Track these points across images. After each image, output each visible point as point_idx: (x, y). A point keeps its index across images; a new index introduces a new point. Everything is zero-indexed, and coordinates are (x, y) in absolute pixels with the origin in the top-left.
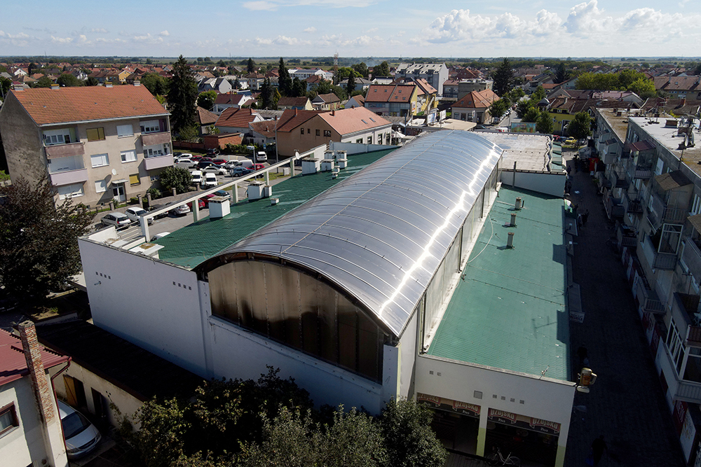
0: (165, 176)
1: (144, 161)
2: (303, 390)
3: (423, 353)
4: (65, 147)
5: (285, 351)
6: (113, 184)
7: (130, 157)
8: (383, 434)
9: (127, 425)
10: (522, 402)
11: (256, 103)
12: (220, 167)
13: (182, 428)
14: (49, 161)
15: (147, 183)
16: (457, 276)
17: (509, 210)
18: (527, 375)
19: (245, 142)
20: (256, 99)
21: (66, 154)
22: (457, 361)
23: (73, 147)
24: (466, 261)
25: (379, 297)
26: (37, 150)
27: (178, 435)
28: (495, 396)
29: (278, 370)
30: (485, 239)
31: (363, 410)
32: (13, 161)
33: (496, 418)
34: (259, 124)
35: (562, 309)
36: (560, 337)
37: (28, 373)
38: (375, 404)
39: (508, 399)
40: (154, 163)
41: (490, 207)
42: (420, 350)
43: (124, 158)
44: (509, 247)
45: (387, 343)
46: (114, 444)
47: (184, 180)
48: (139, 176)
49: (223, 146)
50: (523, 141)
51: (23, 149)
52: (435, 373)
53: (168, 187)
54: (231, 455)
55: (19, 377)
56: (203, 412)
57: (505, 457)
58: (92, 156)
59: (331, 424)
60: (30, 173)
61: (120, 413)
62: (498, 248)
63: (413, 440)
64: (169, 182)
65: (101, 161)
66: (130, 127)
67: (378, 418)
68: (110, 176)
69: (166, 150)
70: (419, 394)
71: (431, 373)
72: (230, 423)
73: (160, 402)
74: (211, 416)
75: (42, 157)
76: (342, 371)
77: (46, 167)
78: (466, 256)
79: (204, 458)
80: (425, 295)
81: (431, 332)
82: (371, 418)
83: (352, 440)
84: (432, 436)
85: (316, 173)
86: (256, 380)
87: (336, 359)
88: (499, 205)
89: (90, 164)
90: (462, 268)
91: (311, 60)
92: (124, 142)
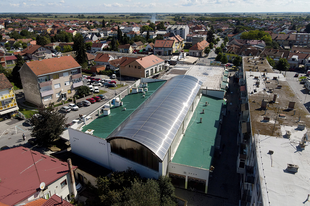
0: (80, 90)
1: (72, 85)
2: (138, 173)
3: (170, 162)
4: (46, 82)
5: (133, 162)
6: (62, 94)
7: (68, 84)
8: (159, 184)
9: (89, 183)
10: (196, 175)
11: (109, 47)
12: (98, 82)
13: (109, 184)
14: (40, 88)
15: (74, 92)
16: (182, 135)
17: (203, 106)
18: (197, 168)
19: (106, 69)
20: (109, 45)
21: (46, 85)
22: (179, 164)
23: (48, 82)
24: (186, 129)
25: (156, 149)
26: (36, 84)
27: (108, 186)
28: (189, 173)
29: (131, 168)
30: (193, 119)
31: (154, 179)
32: (25, 87)
33: (190, 179)
34: (112, 61)
35: (213, 145)
36: (210, 155)
37: (69, 171)
38: (157, 177)
39: (193, 174)
40: (76, 85)
41: (196, 106)
42: (169, 161)
43: (65, 84)
44: (201, 122)
45: (160, 162)
46: (85, 188)
47: (87, 91)
48: (71, 90)
49: (98, 71)
50: (214, 70)
51: (30, 83)
52: (174, 167)
53: (82, 94)
54: (122, 191)
55: (67, 172)
56: (114, 180)
57: (192, 189)
58: (55, 85)
59: (146, 182)
60: (33, 92)
61: (87, 180)
62: (197, 123)
63: (166, 185)
64: (82, 92)
65: (58, 86)
66: (67, 73)
67: (158, 180)
68: (61, 91)
69: (80, 79)
70: (169, 173)
71: (172, 167)
72: (121, 183)
73: (102, 177)
74: (116, 181)
75: (38, 87)
76: (148, 168)
77: (40, 90)
78: (186, 128)
79: (115, 191)
80: (170, 147)
81: (173, 155)
82: (156, 180)
83: (151, 186)
84: (171, 185)
85: (137, 93)
86: (125, 171)
87: (147, 165)
88: (200, 104)
89: (54, 88)
90: (184, 132)
91: (129, 15)
92: (66, 78)
